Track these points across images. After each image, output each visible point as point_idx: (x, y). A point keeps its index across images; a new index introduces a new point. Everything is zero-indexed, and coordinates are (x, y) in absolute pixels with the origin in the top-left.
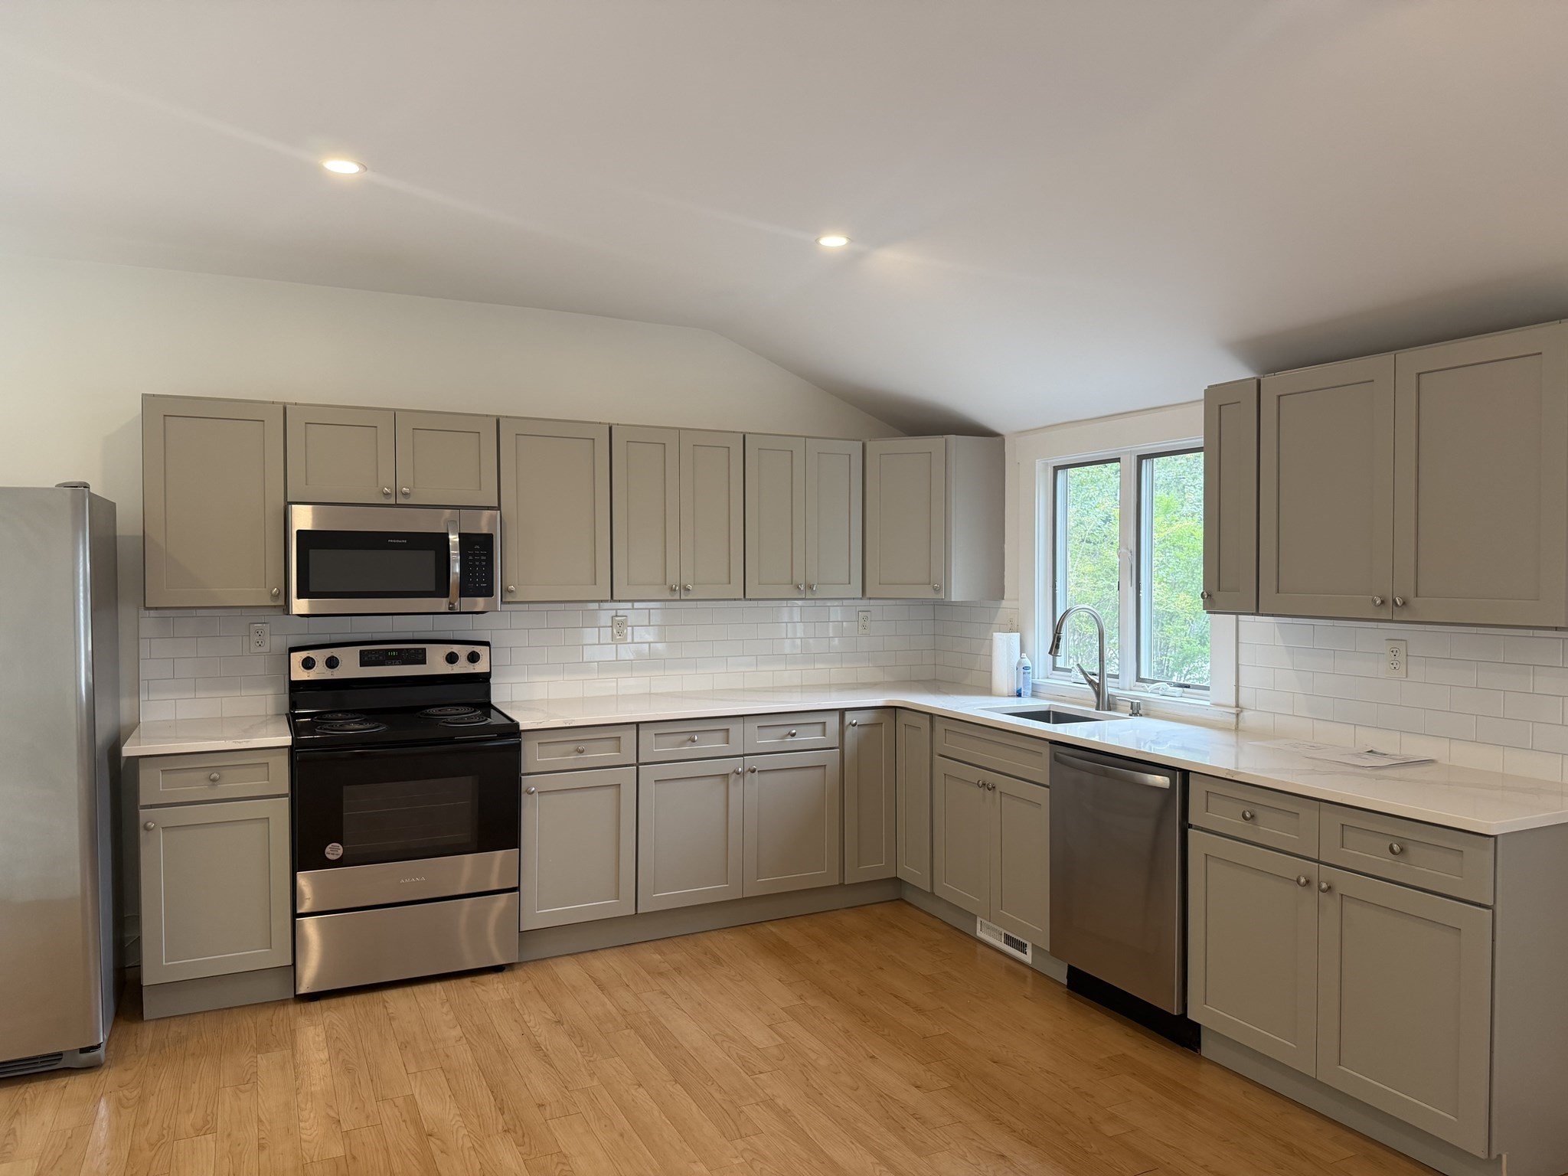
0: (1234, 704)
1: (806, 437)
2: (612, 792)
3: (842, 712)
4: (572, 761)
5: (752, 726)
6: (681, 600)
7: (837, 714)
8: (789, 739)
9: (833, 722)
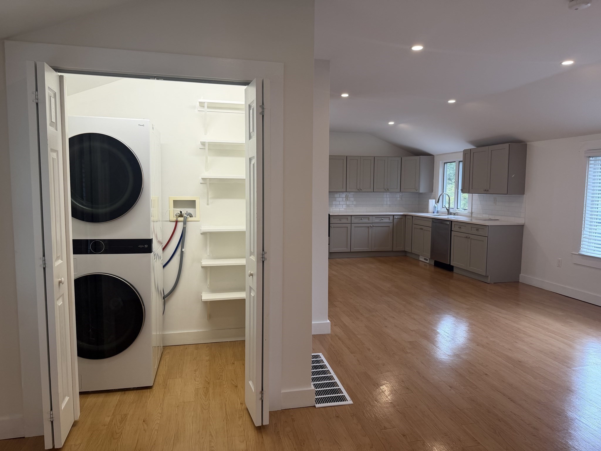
0: (471, 212)
1: (388, 157)
2: (346, 228)
3: (394, 215)
4: (339, 222)
5: (374, 217)
6: (360, 192)
7: (392, 216)
8: (382, 220)
9: (391, 218)
